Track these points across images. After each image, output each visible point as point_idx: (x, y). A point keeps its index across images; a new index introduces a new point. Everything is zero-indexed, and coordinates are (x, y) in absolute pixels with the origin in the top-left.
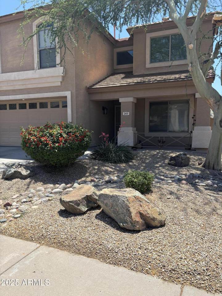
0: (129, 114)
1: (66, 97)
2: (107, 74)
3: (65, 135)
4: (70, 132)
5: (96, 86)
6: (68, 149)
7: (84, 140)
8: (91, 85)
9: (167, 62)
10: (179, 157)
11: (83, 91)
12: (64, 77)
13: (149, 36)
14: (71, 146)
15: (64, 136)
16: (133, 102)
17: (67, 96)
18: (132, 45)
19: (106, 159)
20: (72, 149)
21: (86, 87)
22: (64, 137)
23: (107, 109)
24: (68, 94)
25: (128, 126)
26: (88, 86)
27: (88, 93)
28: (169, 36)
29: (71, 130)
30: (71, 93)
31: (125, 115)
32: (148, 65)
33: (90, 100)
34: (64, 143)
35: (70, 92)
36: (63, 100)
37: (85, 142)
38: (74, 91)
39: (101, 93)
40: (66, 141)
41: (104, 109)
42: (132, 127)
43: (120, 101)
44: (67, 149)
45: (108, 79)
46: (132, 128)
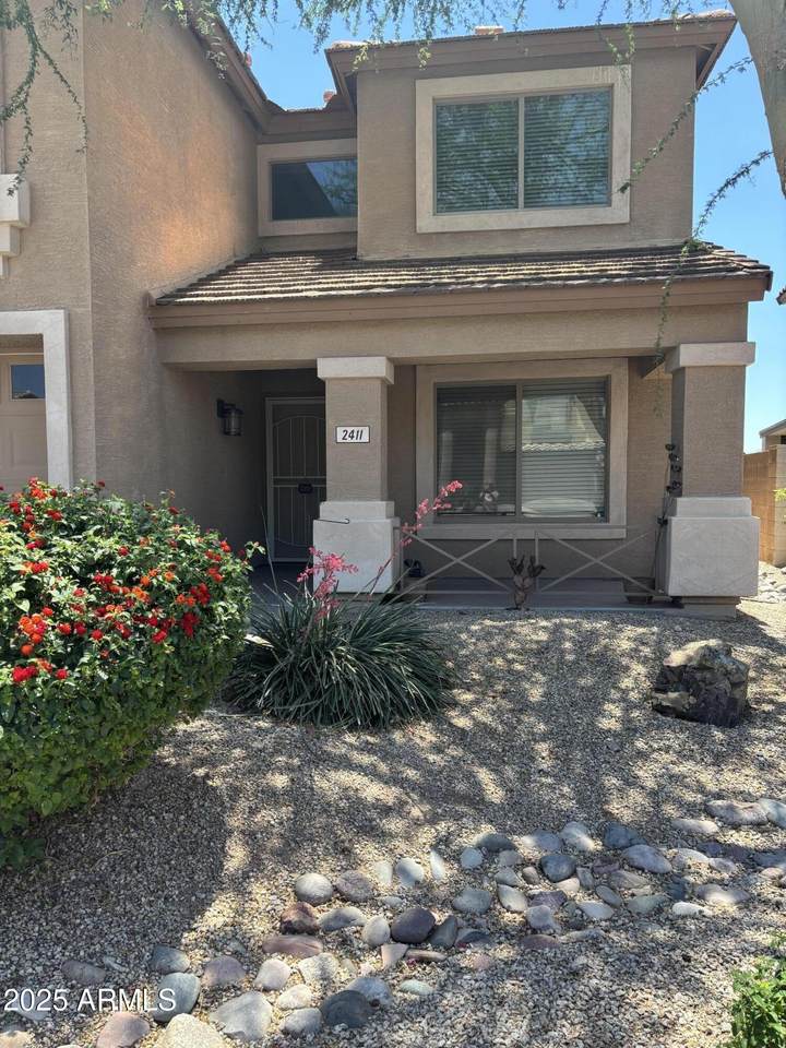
0: (365, 438)
1: (36, 342)
2: (235, 256)
3: (63, 591)
4: (105, 563)
5: (197, 296)
6: (98, 701)
7: (212, 620)
8: (168, 290)
9: (512, 212)
10: (709, 669)
11: (128, 319)
12: (21, 230)
13: (429, 92)
14: (124, 675)
15: (57, 597)
16: (383, 380)
17: (41, 336)
18: (351, 133)
19: (316, 710)
20: (130, 704)
21: (147, 297)
22: (57, 608)
23: (239, 412)
24: (49, 324)
25: (360, 494)
26: (156, 295)
27: (154, 329)
28: (517, 102)
29: (108, 545)
30: (69, 320)
31: (349, 440)
32: (428, 221)
33: (166, 365)
34: (59, 660)
35: (60, 314)
36: (21, 357)
37: (219, 633)
38: (85, 310)
39: (223, 329)
40: (76, 638)
41: (223, 410)
42: (382, 500)
43: (320, 375)
44: (89, 705)
45: (243, 271)
46: (384, 503)
